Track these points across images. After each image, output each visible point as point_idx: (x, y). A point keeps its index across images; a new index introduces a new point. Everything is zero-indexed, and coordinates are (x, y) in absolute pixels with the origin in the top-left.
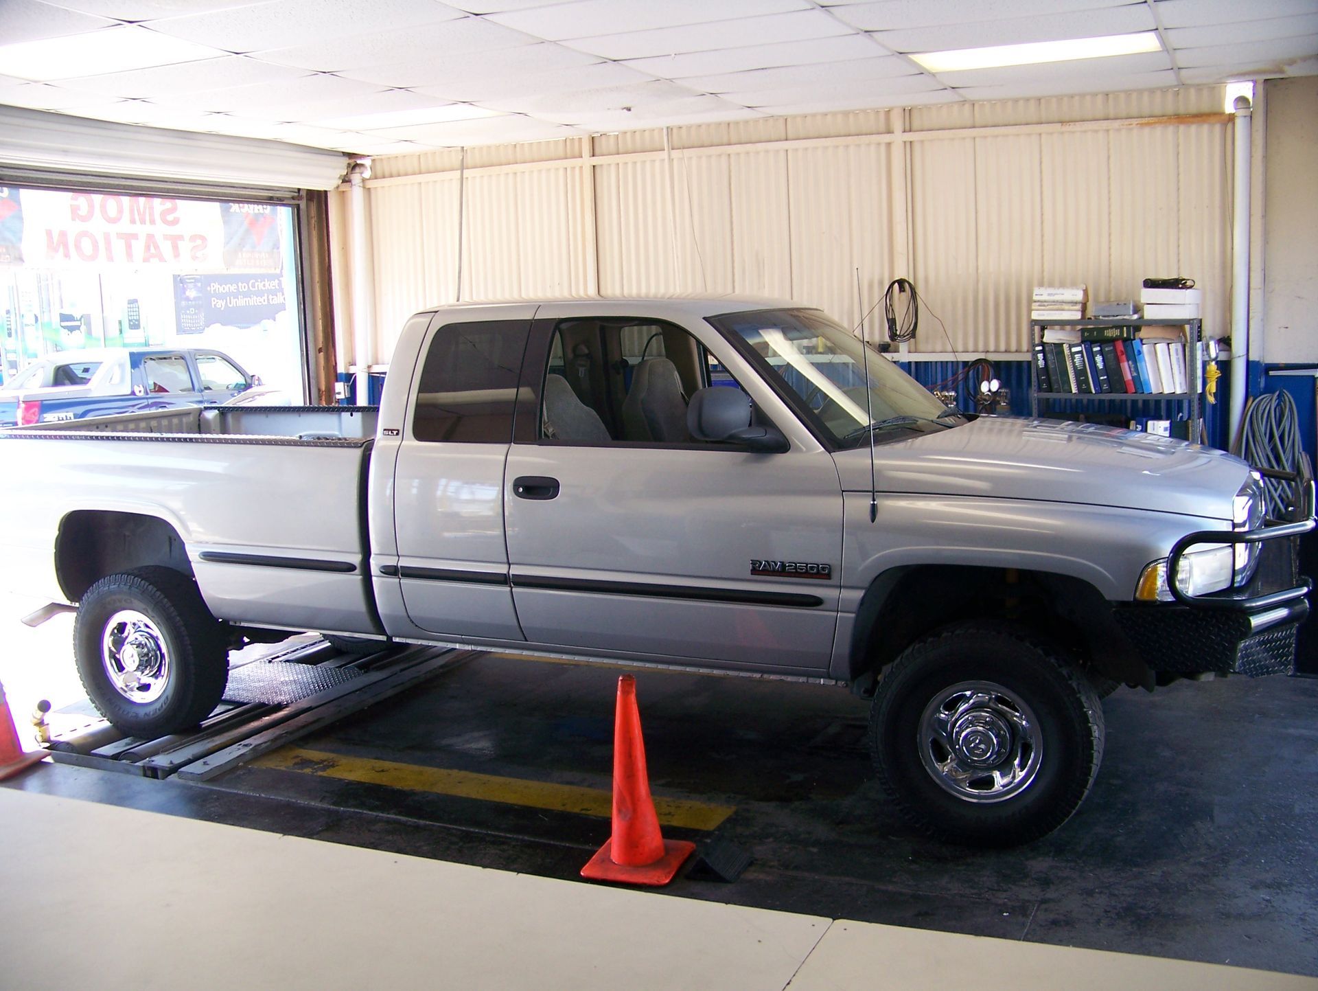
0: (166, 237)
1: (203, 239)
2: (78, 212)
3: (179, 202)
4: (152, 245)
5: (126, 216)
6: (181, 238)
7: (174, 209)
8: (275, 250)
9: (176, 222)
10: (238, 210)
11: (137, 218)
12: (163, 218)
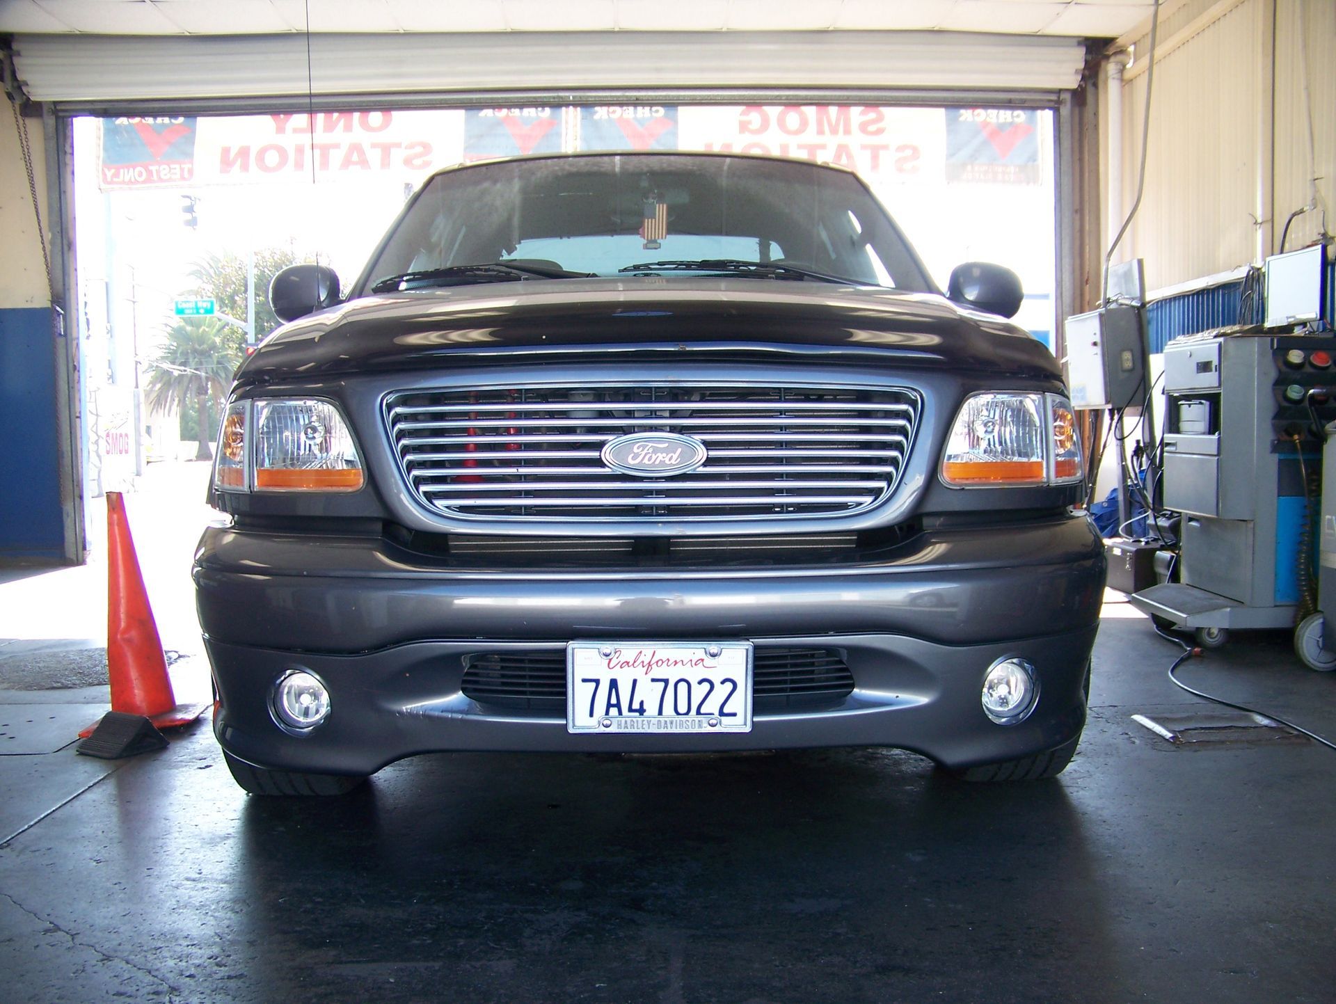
0: (864, 147)
1: (915, 149)
2: (751, 125)
3: (884, 110)
4: (843, 156)
5: (812, 126)
6: (885, 147)
7: (880, 119)
8: (1030, 163)
9: (880, 132)
10: (971, 118)
11: (826, 128)
12: (863, 128)
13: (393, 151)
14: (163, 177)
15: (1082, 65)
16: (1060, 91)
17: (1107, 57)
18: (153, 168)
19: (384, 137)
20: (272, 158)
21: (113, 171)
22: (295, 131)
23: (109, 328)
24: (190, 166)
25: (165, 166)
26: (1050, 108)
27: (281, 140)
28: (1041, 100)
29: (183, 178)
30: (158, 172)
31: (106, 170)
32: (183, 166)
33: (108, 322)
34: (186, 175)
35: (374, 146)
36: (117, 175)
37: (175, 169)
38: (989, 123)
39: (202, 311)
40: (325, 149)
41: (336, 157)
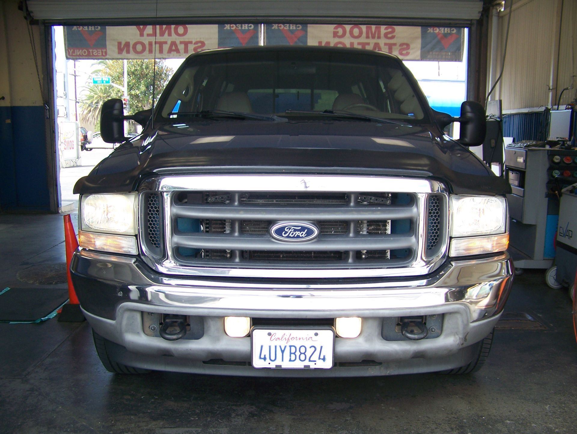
0: (385, 44)
1: (408, 45)
2: (338, 34)
3: (395, 27)
4: (377, 48)
5: (364, 35)
6: (395, 44)
7: (394, 31)
8: (457, 51)
9: (393, 37)
10: (432, 31)
11: (370, 35)
12: (386, 36)
13: (189, 45)
14: (94, 54)
15: (481, 10)
16: (471, 20)
17: (493, 6)
18: (91, 50)
19: (186, 38)
20: (139, 48)
21: (72, 50)
22: (148, 35)
23: (65, 94)
24: (105, 50)
25: (96, 50)
26: (467, 27)
27: (142, 39)
28: (463, 24)
29: (102, 55)
30: (93, 52)
31: (69, 50)
32: (102, 50)
33: (65, 91)
34: (104, 54)
35: (181, 43)
36: (73, 52)
37: (99, 51)
38: (441, 33)
39: (104, 82)
40: (161, 44)
41: (166, 47)
